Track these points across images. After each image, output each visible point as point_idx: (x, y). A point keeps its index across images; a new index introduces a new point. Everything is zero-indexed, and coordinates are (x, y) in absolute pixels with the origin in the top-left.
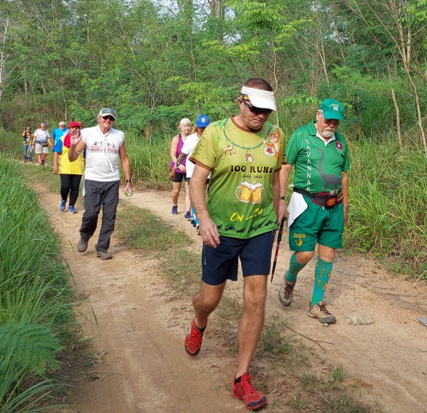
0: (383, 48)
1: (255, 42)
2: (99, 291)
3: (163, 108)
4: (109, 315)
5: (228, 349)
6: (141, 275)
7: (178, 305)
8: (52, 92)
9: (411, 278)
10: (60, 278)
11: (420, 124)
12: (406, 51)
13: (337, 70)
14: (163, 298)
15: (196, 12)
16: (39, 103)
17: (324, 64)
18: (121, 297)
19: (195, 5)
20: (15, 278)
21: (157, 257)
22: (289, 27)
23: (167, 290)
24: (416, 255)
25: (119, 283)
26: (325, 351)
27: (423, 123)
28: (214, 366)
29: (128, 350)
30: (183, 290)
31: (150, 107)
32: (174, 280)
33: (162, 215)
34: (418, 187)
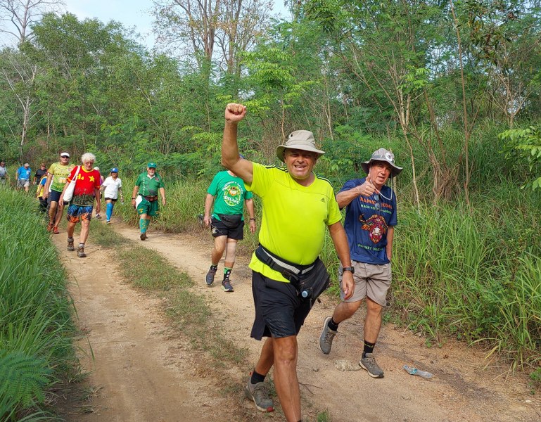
0: (383, 111)
1: (266, 99)
2: (101, 327)
3: (177, 156)
4: (108, 351)
5: (219, 389)
6: (142, 313)
7: (175, 344)
8: (72, 136)
9: (400, 327)
10: (64, 313)
11: (415, 182)
12: (405, 115)
13: (340, 129)
14: (162, 336)
15: (214, 69)
16: (60, 145)
17: (329, 122)
18: (122, 334)
19: (213, 62)
20: (20, 310)
21: (160, 297)
22: (298, 87)
23: (166, 328)
24: (405, 306)
25: (120, 320)
26: (312, 394)
27: (417, 181)
28: (204, 405)
29: (123, 386)
30: (181, 330)
31: (165, 154)
32: (174, 320)
33: (167, 256)
34: (410, 241)
